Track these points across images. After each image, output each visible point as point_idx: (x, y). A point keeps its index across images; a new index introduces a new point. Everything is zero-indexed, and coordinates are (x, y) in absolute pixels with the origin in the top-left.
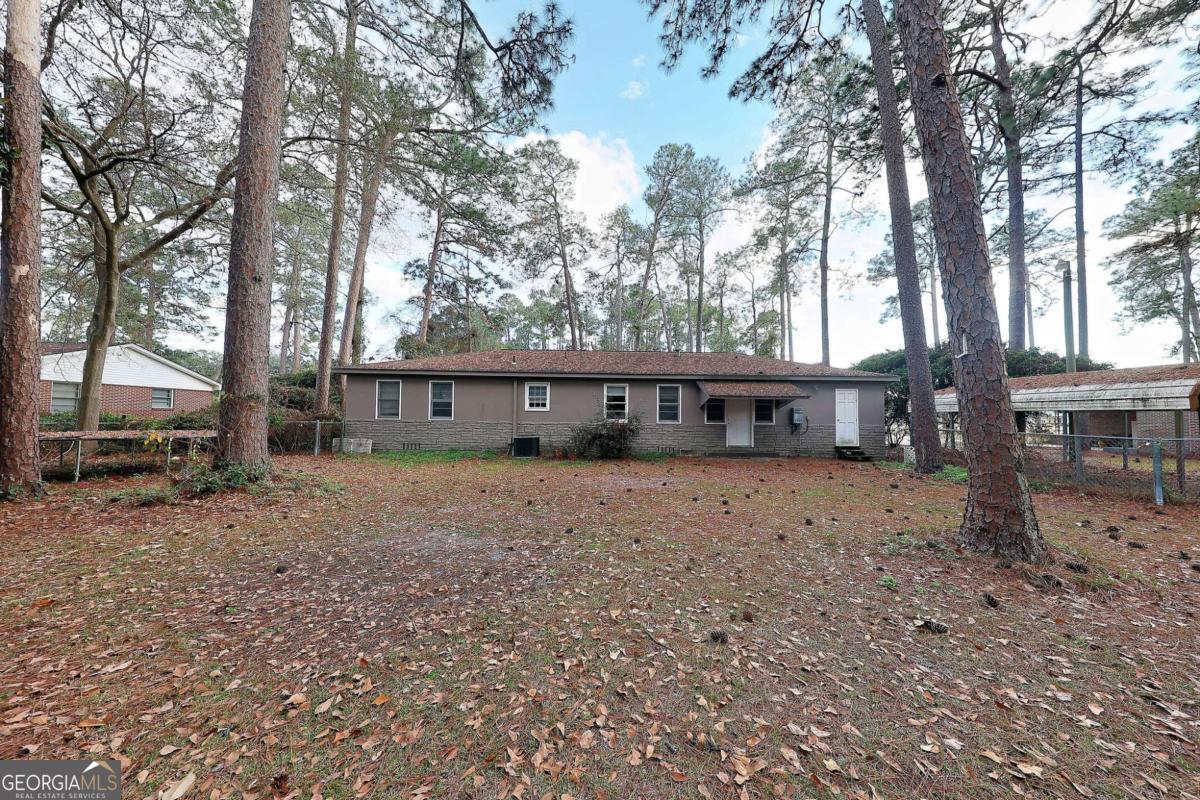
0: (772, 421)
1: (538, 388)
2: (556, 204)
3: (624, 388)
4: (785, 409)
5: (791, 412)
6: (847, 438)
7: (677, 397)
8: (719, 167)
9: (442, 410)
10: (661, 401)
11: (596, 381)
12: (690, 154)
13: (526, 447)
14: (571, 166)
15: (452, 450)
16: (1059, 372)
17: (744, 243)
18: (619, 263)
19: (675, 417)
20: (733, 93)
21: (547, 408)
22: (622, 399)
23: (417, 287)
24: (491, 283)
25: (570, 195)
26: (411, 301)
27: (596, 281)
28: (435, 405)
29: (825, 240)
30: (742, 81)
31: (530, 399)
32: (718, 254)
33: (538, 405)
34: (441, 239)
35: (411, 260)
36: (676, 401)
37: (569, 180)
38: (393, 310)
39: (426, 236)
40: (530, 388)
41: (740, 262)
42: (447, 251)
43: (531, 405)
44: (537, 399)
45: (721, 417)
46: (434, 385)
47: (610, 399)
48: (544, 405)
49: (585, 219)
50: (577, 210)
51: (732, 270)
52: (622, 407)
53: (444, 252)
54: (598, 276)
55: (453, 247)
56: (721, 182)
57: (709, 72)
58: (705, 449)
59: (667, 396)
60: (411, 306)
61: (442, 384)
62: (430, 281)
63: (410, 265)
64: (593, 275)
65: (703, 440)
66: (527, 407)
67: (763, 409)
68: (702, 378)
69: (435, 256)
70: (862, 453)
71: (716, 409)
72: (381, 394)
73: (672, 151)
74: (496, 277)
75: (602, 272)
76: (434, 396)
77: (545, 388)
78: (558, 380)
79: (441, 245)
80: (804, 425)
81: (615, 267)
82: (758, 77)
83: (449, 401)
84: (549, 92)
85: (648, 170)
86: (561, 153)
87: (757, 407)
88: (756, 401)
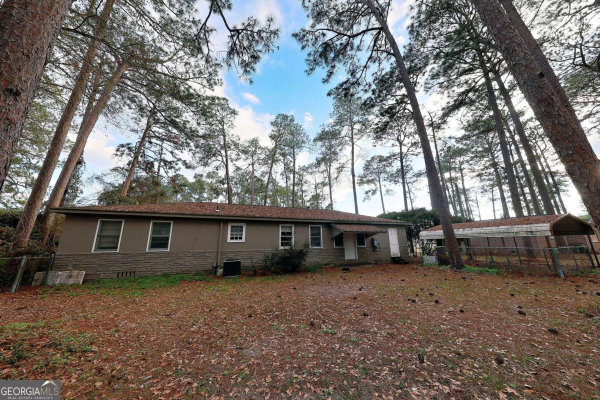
0: (364, 245)
1: (237, 227)
2: (223, 129)
3: (291, 227)
4: (370, 238)
5: (373, 240)
6: (395, 253)
7: (320, 232)
8: (302, 129)
9: (159, 242)
10: (312, 235)
11: (275, 223)
12: (292, 120)
13: (232, 269)
14: (234, 112)
15: (166, 275)
16: (458, 222)
17: (311, 162)
18: (253, 164)
19: (319, 244)
20: (329, 94)
21: (243, 240)
22: (290, 234)
23: (124, 161)
24: (180, 164)
25: (232, 126)
26: (115, 170)
27: (239, 172)
28: (153, 239)
29: (353, 164)
30: (333, 90)
31: (231, 235)
32: (299, 166)
33: (236, 238)
34: (147, 135)
35: (124, 143)
36: (319, 234)
37: (231, 119)
38: (99, 174)
39: (137, 132)
40: (232, 227)
41: (309, 170)
42: (151, 143)
43: (232, 238)
44: (236, 235)
45: (342, 245)
46: (155, 224)
47: (283, 234)
48: (241, 238)
49: (239, 139)
50: (235, 134)
51: (305, 173)
52: (290, 239)
53: (148, 143)
54: (241, 169)
55: (153, 140)
56: (302, 135)
57: (325, 81)
58: (335, 262)
59: (315, 232)
60: (114, 173)
61: (161, 223)
62: (136, 158)
63: (122, 146)
64: (238, 169)
65: (333, 257)
66: (229, 240)
67: (360, 238)
68: (333, 222)
69: (142, 143)
70: (403, 260)
71: (339, 240)
72: (101, 230)
73: (285, 117)
74: (184, 161)
75: (243, 168)
76: (154, 232)
77: (242, 227)
78: (252, 222)
79: (147, 139)
80: (378, 247)
81: (251, 166)
82: (340, 90)
83: (167, 236)
84: (256, 63)
85: (272, 123)
86: (229, 105)
87: (358, 238)
88: (357, 234)
